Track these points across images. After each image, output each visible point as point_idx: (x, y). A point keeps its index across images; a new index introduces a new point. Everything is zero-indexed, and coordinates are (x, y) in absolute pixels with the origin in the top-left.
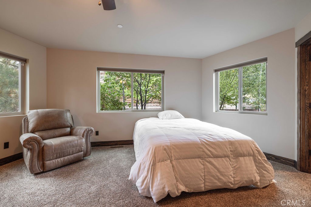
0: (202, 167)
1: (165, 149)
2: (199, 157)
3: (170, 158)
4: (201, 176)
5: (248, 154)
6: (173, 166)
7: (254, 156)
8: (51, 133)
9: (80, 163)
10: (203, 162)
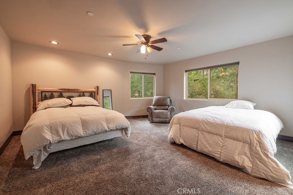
0: (197, 135)
1: (178, 119)
2: (196, 129)
3: (180, 124)
4: (195, 140)
5: (243, 140)
6: (180, 129)
7: (251, 145)
8: (159, 107)
9: (167, 124)
10: (199, 133)
